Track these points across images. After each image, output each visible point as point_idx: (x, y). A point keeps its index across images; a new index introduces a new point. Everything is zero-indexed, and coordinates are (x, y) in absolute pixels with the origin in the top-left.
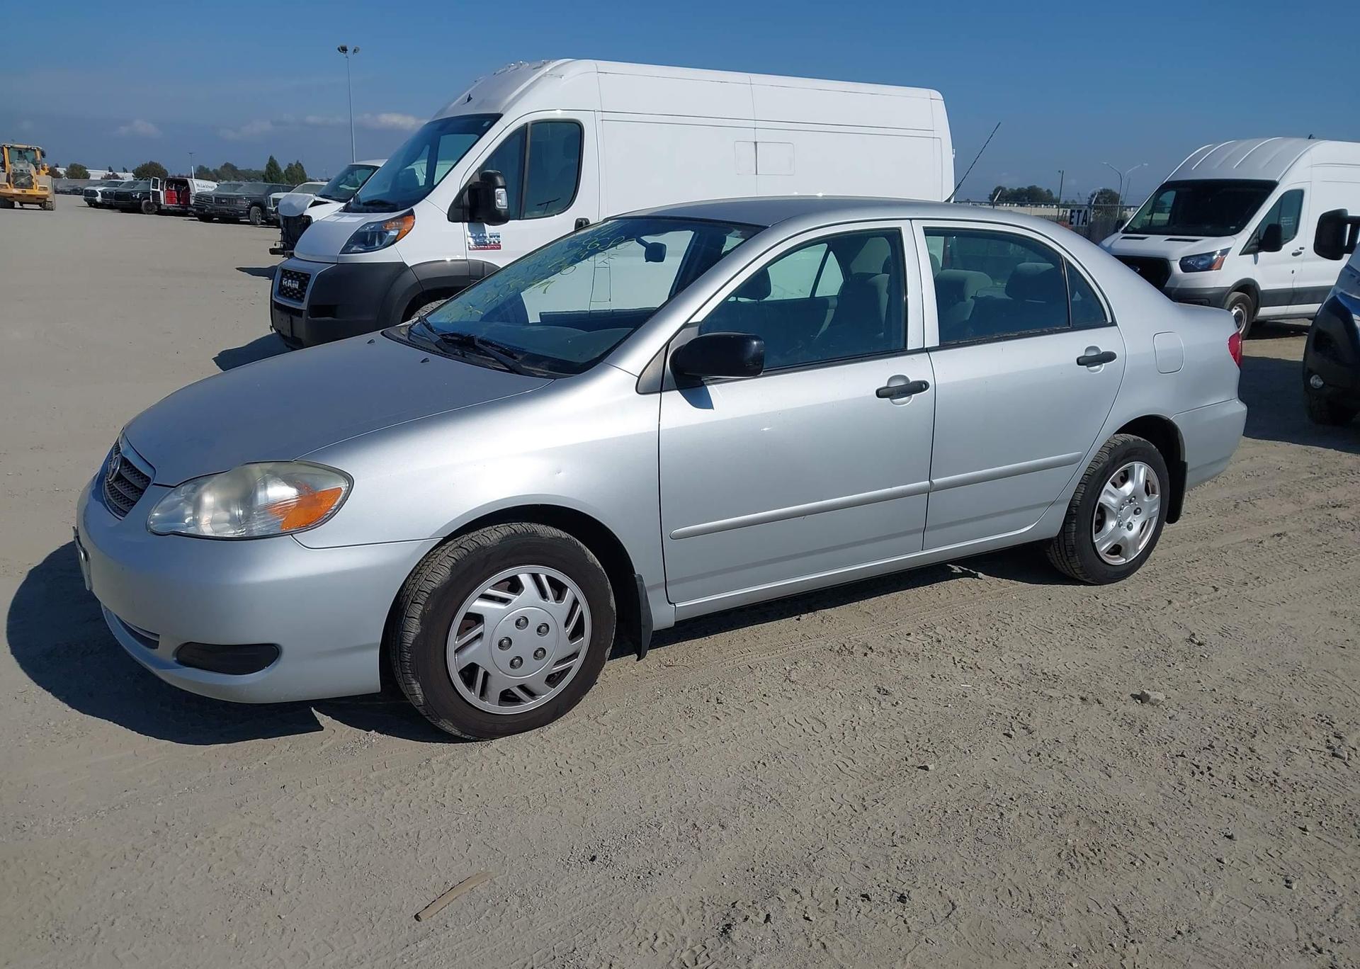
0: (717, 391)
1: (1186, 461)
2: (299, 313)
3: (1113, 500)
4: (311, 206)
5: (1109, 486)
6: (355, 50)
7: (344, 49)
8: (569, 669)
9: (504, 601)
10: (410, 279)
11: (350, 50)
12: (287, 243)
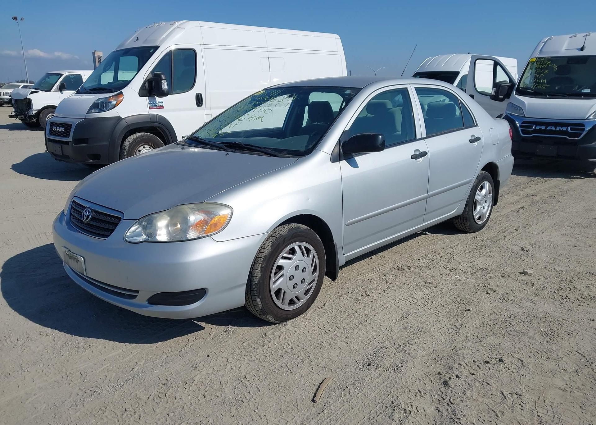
0: (359, 159)
1: (500, 180)
2: (67, 143)
3: (479, 198)
4: (30, 94)
5: (478, 192)
6: (21, 19)
7: (15, 19)
8: (311, 287)
9: (290, 259)
10: (123, 124)
11: (19, 19)
12: (18, 112)
